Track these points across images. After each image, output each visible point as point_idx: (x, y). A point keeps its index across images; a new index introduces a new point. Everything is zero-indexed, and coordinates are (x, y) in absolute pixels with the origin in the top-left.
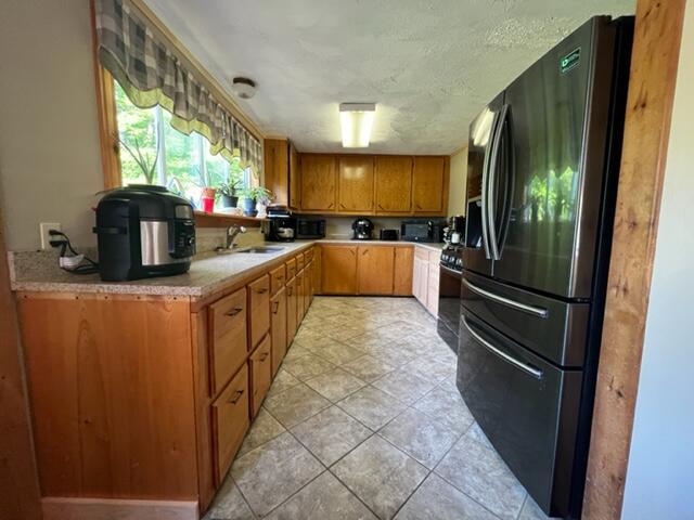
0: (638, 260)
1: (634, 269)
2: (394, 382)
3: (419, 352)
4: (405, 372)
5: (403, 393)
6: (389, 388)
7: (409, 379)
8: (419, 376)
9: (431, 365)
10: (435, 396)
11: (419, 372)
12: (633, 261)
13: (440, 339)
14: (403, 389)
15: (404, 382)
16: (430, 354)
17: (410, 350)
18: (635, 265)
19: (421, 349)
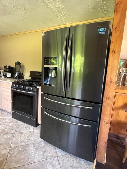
0: (112, 91)
1: (111, 93)
2: (15, 157)
3: (12, 132)
4: (15, 147)
5: (24, 159)
6: (16, 162)
7: (20, 149)
8: (23, 144)
9: (23, 135)
10: (37, 149)
11: (21, 142)
12: (111, 91)
13: (16, 120)
14: (22, 157)
15: (19, 152)
16: (18, 130)
17: (8, 133)
18: (111, 92)
19: (12, 130)
